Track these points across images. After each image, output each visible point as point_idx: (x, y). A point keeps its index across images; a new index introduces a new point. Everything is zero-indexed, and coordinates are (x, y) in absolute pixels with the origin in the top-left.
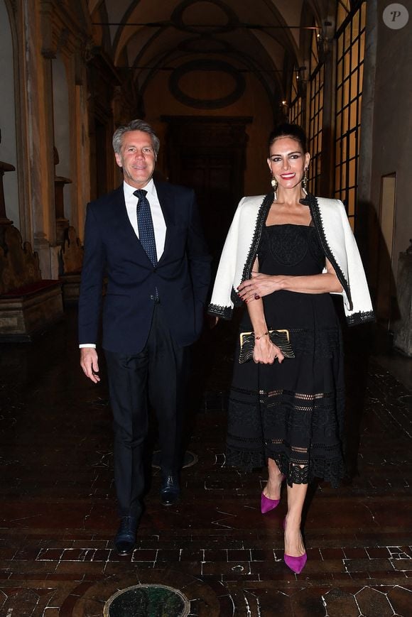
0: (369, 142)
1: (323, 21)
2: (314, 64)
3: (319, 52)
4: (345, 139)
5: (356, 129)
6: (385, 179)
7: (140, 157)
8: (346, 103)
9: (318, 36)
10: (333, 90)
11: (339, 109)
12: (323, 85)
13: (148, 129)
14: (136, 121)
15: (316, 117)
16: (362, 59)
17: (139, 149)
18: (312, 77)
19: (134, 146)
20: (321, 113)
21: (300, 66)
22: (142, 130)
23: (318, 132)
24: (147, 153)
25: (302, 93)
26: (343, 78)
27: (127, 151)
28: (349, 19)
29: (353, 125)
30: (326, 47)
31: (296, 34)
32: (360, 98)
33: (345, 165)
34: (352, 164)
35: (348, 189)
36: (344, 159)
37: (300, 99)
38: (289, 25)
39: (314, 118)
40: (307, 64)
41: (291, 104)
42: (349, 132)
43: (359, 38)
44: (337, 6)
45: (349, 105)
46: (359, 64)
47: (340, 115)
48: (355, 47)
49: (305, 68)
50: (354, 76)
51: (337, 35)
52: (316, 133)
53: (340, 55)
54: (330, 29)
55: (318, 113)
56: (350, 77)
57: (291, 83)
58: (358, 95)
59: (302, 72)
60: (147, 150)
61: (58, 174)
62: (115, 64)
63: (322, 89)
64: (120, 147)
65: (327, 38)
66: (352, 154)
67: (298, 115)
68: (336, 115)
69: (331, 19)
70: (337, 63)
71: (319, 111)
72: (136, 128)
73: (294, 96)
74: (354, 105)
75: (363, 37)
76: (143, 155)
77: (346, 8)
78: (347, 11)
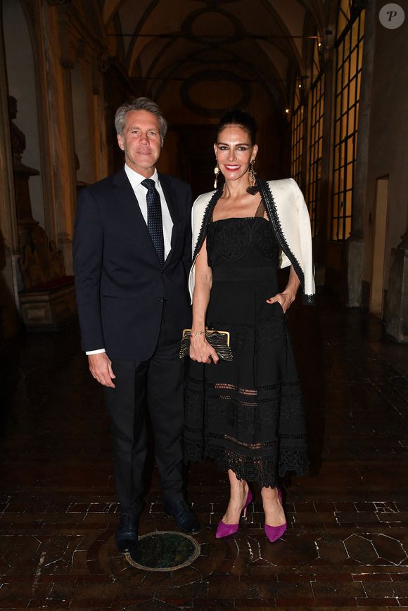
0: (365, 147)
1: (324, 30)
2: (316, 73)
3: (320, 61)
4: (343, 145)
5: (353, 135)
6: (379, 181)
7: (144, 141)
8: (345, 110)
9: (320, 45)
10: (332, 98)
11: (338, 116)
12: (324, 93)
13: (154, 109)
14: (142, 98)
15: (317, 125)
16: (360, 67)
17: (144, 132)
18: (314, 86)
19: (138, 128)
20: (322, 120)
21: (303, 75)
22: (148, 110)
23: (319, 139)
24: (153, 137)
25: (304, 102)
26: (342, 85)
27: (130, 133)
28: (349, 27)
29: (351, 131)
30: (327, 56)
31: (298, 43)
32: (358, 105)
33: (343, 169)
34: (350, 167)
35: (345, 191)
36: (343, 164)
37: (302, 107)
38: (292, 35)
39: (315, 125)
40: (309, 74)
41: (294, 113)
42: (347, 138)
43: (357, 46)
44: (338, 14)
45: (347, 112)
46: (358, 72)
47: (339, 122)
48: (354, 56)
49: (307, 77)
50: (353, 84)
51: (337, 44)
52: (317, 139)
53: (340, 63)
54: (331, 37)
55: (319, 121)
56: (348, 85)
57: (294, 92)
58: (356, 102)
59: (304, 80)
60: (152, 133)
61: (79, 179)
62: (130, 74)
63: (323, 98)
64: (123, 128)
65: (328, 47)
66: (350, 159)
67: (301, 122)
68: (336, 122)
69: (331, 28)
70: (337, 72)
71: (320, 118)
72: (141, 107)
73: (297, 104)
74: (352, 112)
75: (361, 44)
76: (147, 139)
77: (346, 16)
78: (347, 19)
